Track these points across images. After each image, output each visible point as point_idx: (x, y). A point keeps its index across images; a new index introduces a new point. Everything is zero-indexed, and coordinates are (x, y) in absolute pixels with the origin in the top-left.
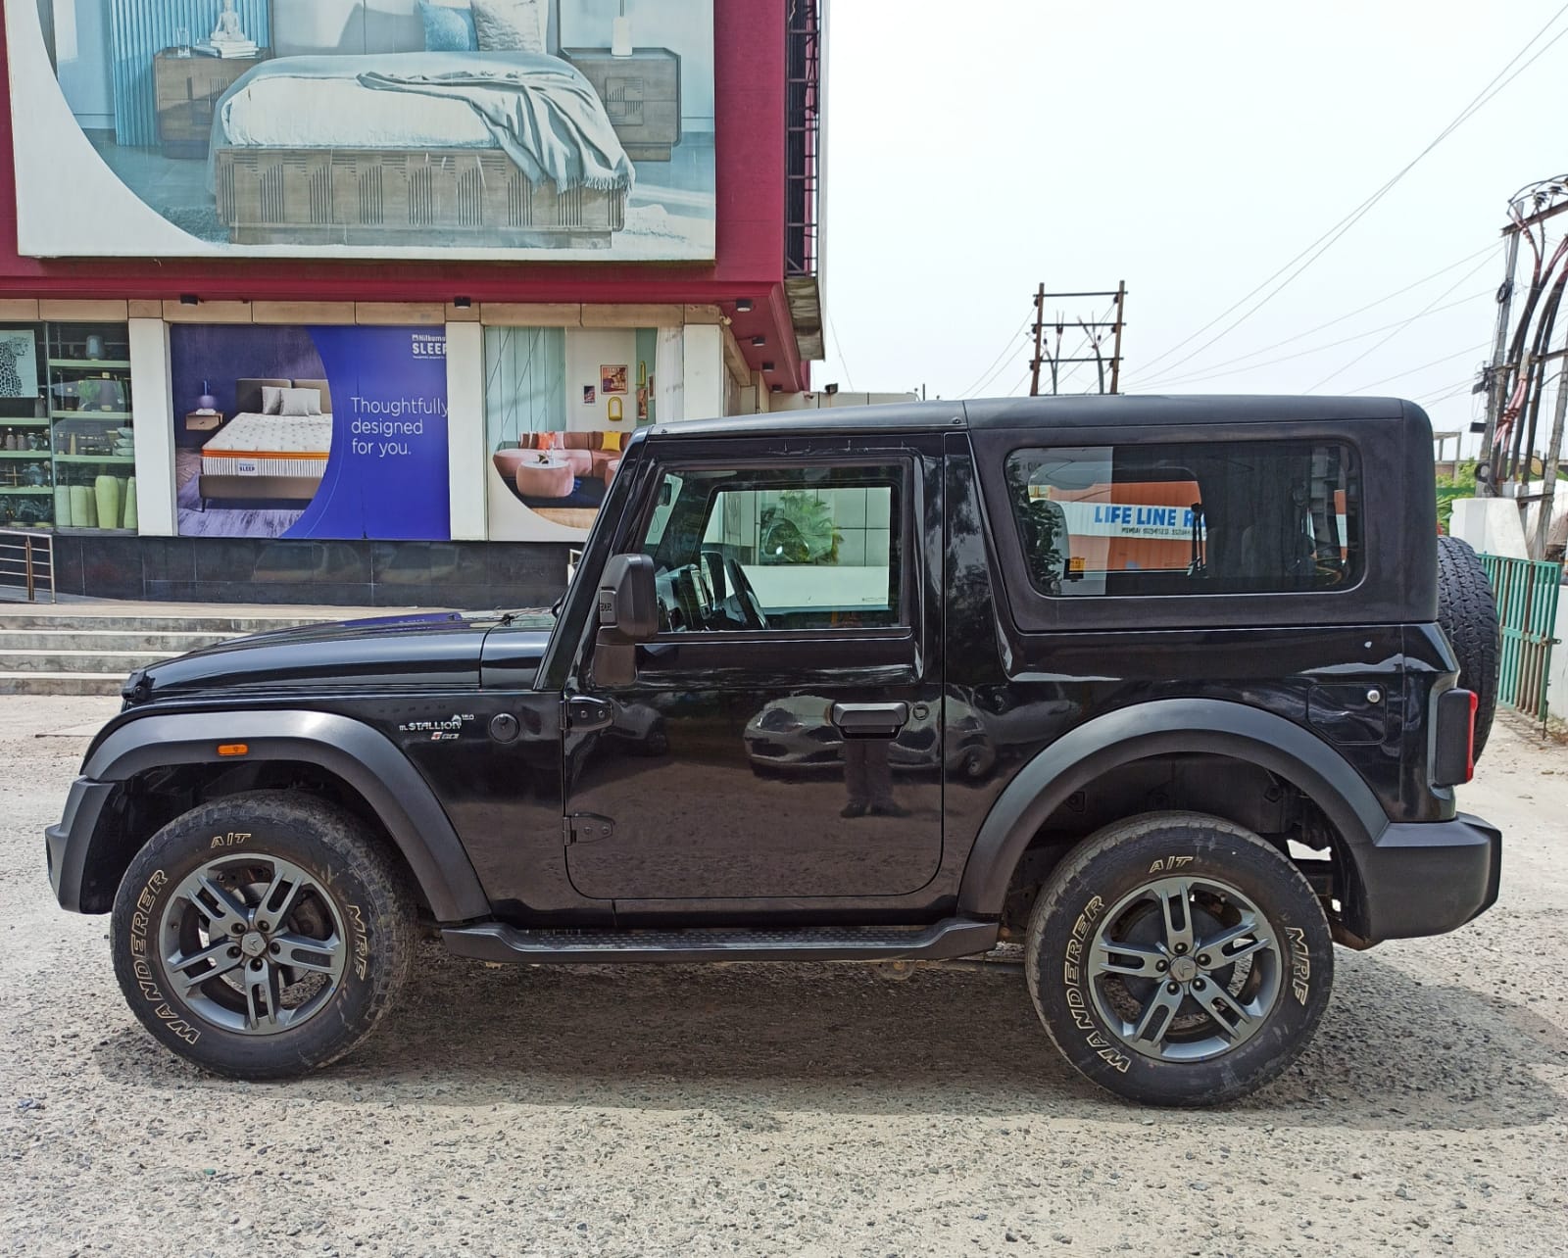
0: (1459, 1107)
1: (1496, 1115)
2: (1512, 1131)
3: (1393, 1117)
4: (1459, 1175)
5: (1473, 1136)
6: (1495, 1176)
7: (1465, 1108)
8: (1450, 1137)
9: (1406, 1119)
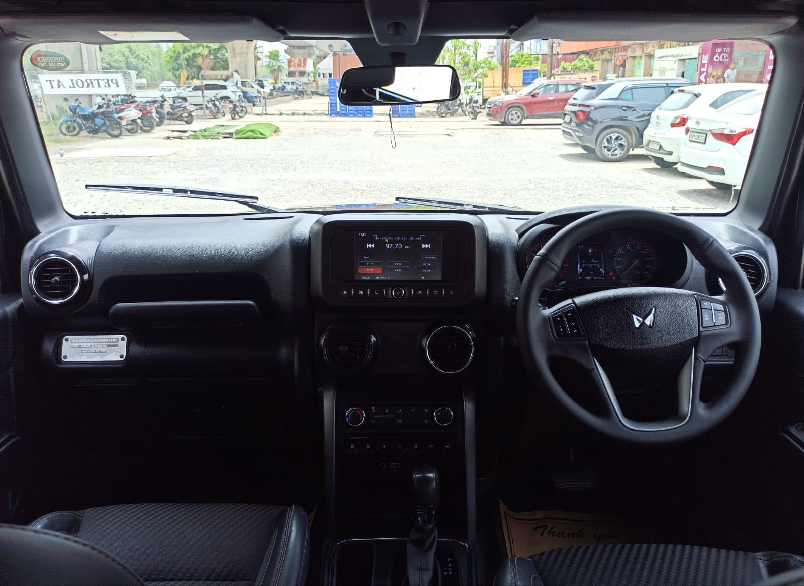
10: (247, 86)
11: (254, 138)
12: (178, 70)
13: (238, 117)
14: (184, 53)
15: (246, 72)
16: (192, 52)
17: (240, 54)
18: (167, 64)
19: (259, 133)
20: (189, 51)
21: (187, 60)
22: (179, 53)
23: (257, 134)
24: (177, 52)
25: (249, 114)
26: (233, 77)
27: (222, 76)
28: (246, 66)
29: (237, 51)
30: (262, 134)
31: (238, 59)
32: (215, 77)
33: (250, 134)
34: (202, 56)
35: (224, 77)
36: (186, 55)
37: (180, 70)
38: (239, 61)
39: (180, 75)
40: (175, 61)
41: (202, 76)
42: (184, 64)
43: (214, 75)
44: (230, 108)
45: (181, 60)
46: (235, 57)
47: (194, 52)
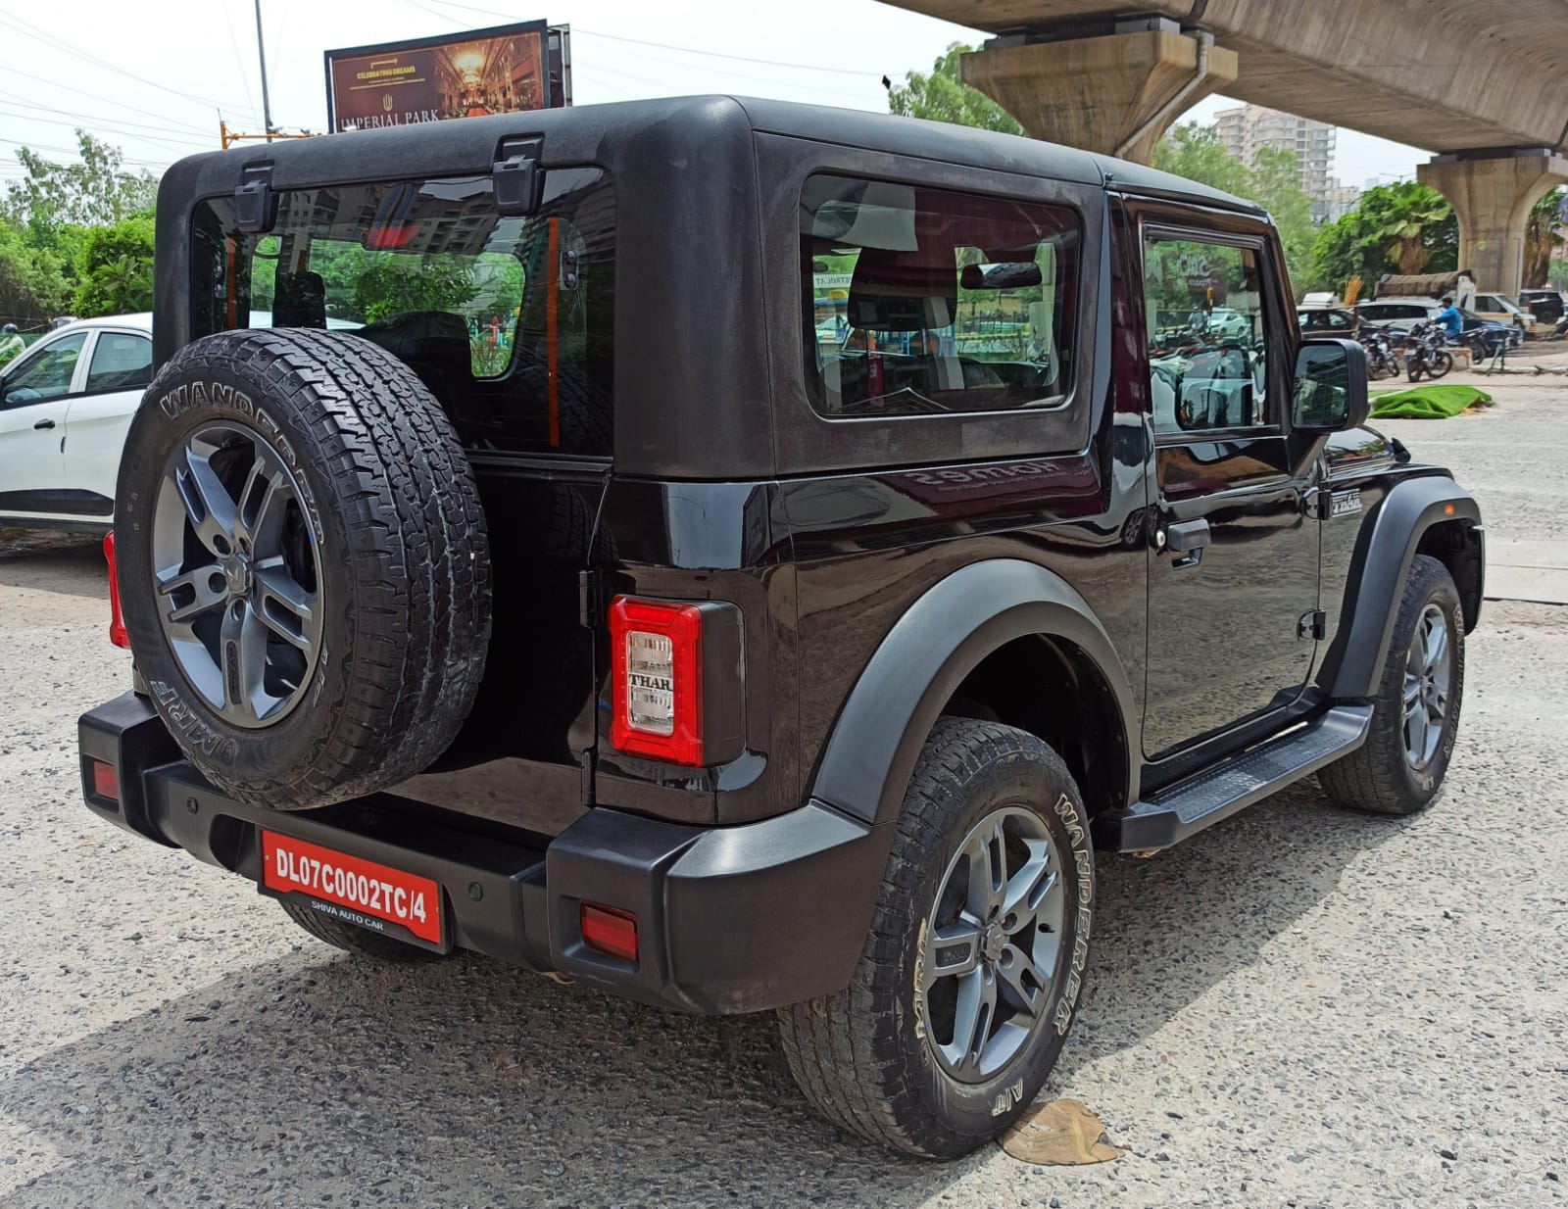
0: (135, 1053)
1: (86, 1059)
2: (60, 1043)
3: (196, 1012)
4: (97, 977)
5: (100, 1022)
6: (65, 985)
7: (127, 1056)
8: (125, 1011)
9: (183, 1014)
10: (1490, 307)
11: (1416, 417)
12: (1342, 275)
13: (1427, 377)
14: (1361, 235)
15: (1500, 273)
16: (1380, 233)
17: (1487, 231)
18: (1319, 263)
19: (1428, 406)
20: (1374, 232)
21: (1364, 250)
22: (1348, 235)
23: (1424, 408)
24: (1344, 234)
25: (1459, 370)
26: (1455, 288)
27: (1429, 284)
28: (1501, 259)
29: (1481, 226)
30: (1436, 408)
31: (1482, 245)
32: (1410, 289)
33: (1410, 407)
34: (1403, 240)
35: (1433, 289)
36: (1364, 242)
37: (1347, 276)
38: (1482, 248)
39: (1344, 286)
40: (1338, 255)
41: (1381, 287)
42: (1358, 260)
43: (1409, 284)
44: (1408, 357)
45: (1351, 253)
46: (1475, 240)
47: (1385, 234)
